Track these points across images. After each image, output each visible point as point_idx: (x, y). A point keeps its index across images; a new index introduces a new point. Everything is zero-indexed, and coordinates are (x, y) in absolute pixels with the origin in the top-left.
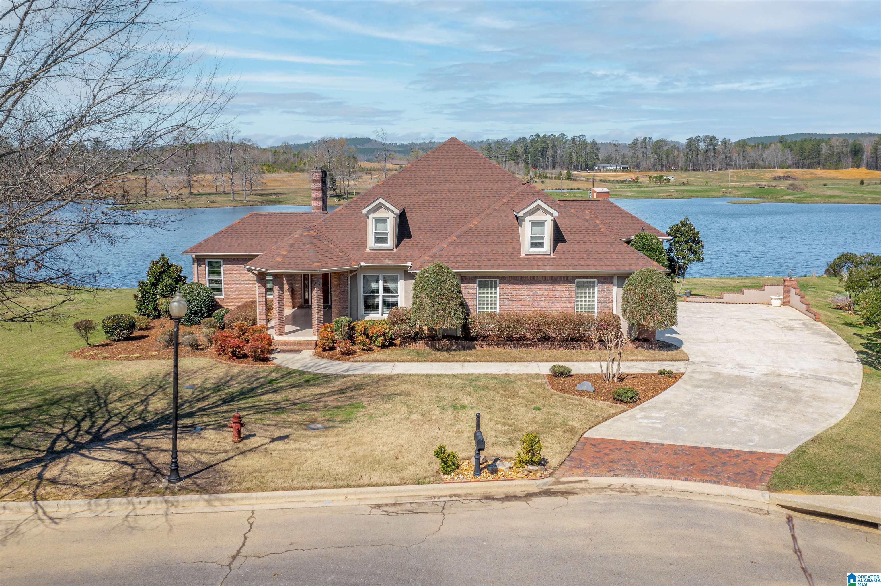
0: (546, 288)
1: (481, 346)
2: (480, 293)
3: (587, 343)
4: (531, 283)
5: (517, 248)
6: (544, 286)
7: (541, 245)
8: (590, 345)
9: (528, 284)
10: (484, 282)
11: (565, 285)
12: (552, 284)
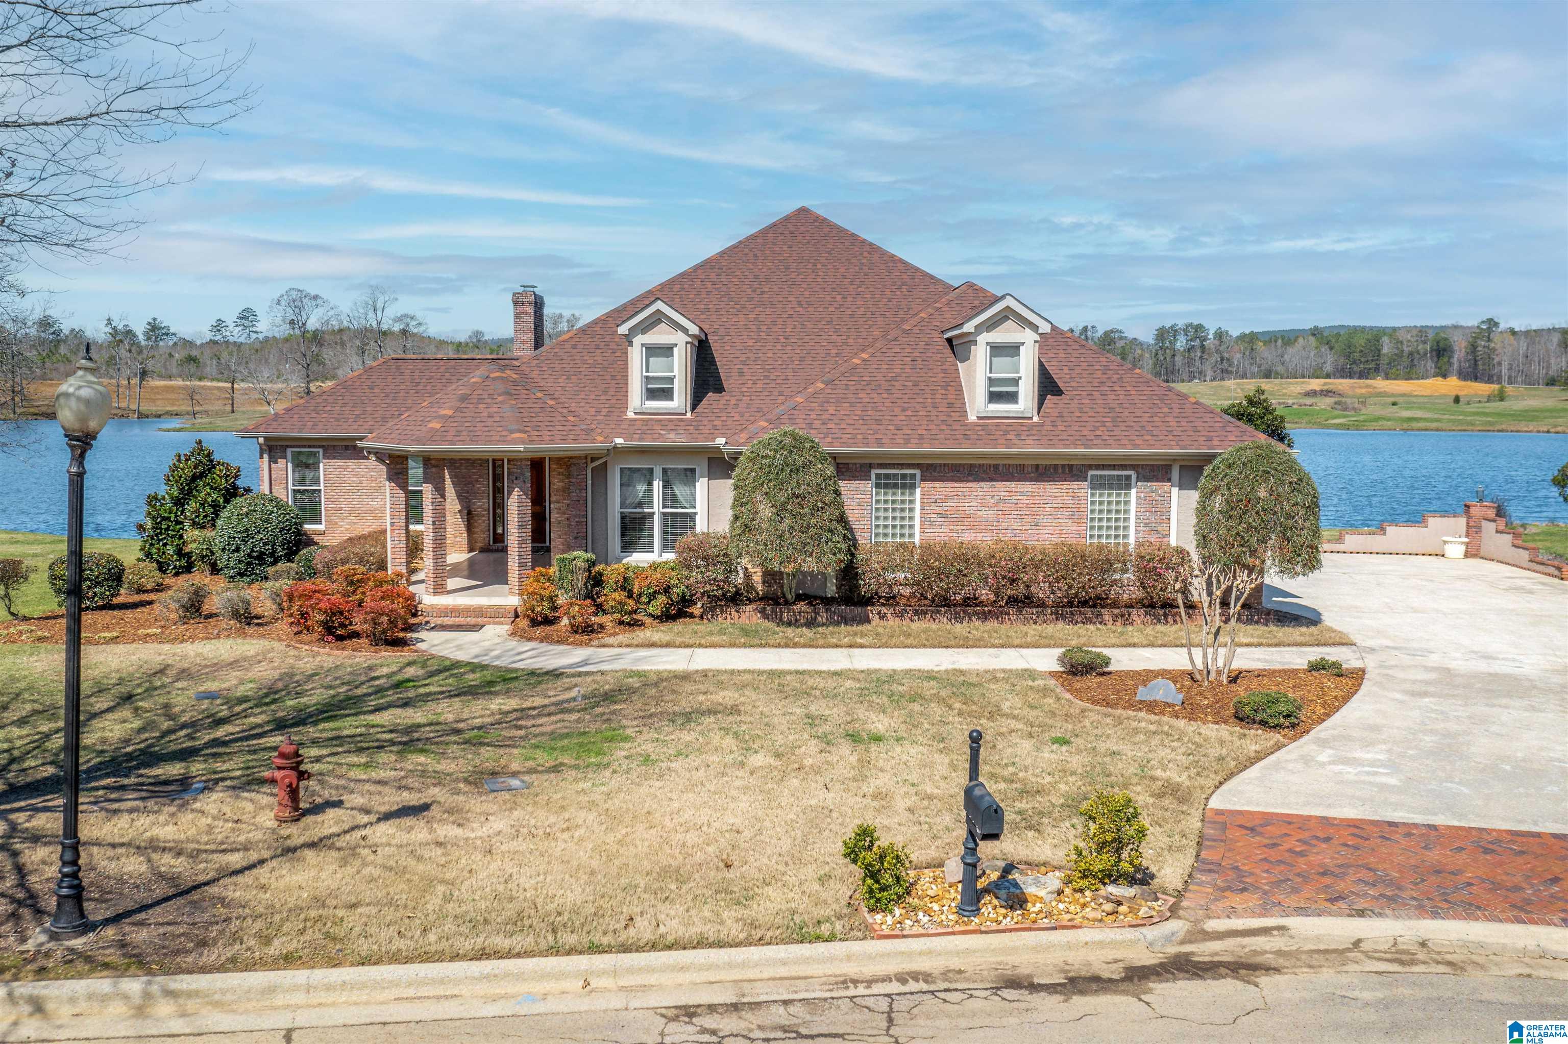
0: (1026, 489)
1: (882, 617)
2: (878, 501)
3: (1116, 611)
4: (992, 480)
5: (957, 405)
6: (1020, 485)
7: (1012, 397)
8: (1123, 616)
9: (983, 480)
10: (887, 476)
11: (1066, 485)
12: (1036, 480)
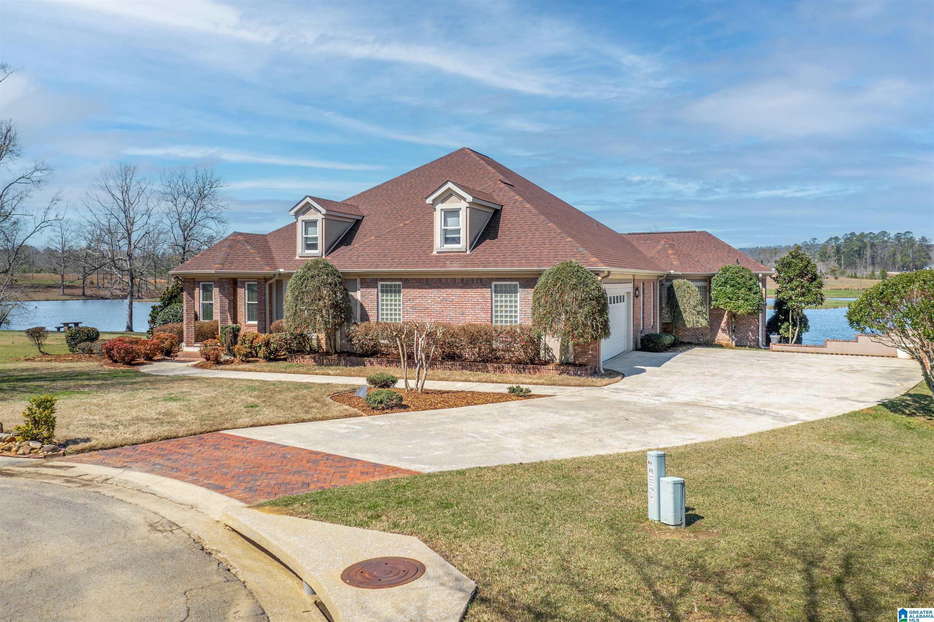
0: (456, 293)
1: (372, 364)
2: (383, 300)
3: (496, 365)
4: (438, 287)
5: (431, 247)
6: (454, 290)
7: (456, 240)
8: (499, 368)
9: (434, 288)
10: (387, 286)
11: (479, 290)
12: (462, 288)
